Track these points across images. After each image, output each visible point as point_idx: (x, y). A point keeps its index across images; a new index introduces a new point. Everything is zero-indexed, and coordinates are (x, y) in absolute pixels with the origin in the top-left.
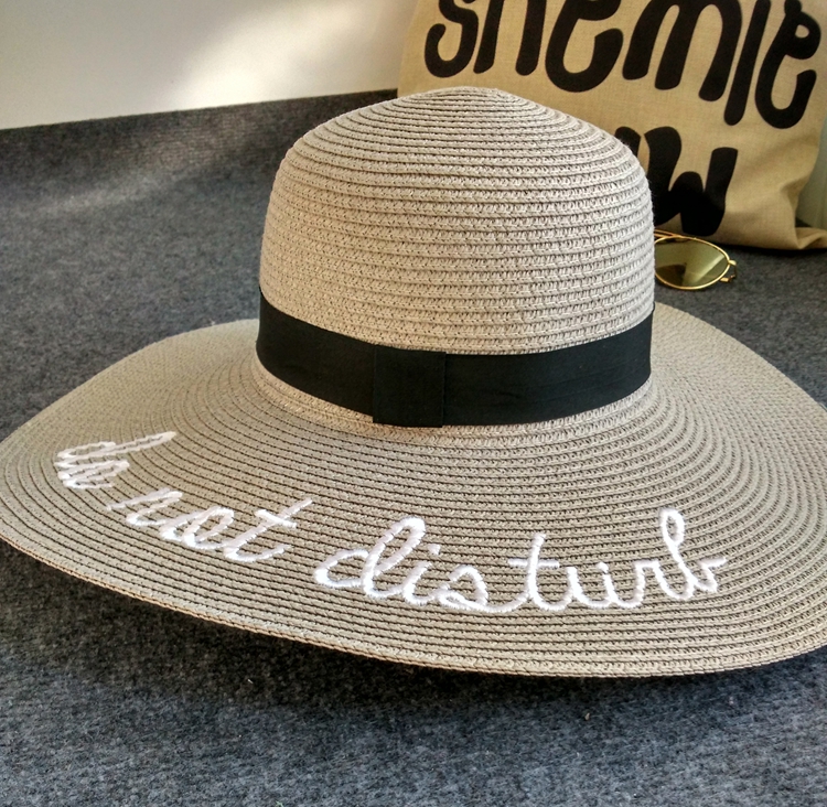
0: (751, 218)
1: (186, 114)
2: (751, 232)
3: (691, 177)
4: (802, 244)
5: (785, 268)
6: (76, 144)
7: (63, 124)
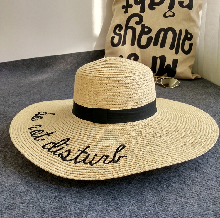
0: (182, 73)
1: (58, 56)
2: (182, 76)
3: (169, 65)
4: (193, 78)
5: (190, 83)
6: (33, 63)
7: (30, 59)
